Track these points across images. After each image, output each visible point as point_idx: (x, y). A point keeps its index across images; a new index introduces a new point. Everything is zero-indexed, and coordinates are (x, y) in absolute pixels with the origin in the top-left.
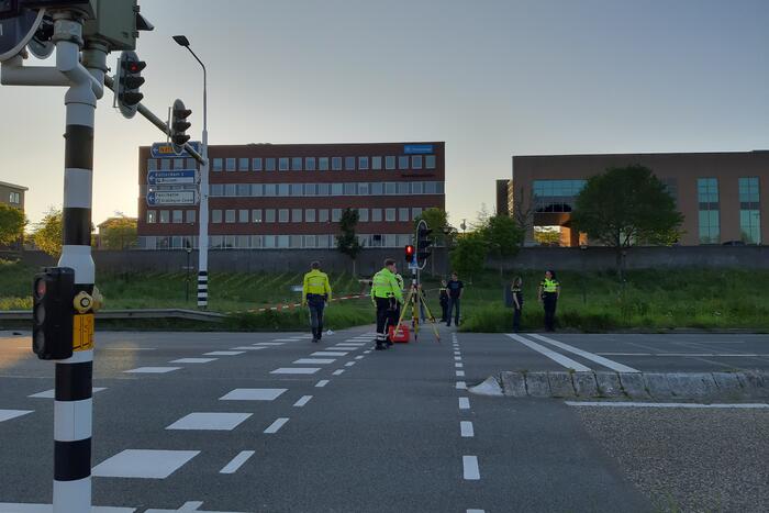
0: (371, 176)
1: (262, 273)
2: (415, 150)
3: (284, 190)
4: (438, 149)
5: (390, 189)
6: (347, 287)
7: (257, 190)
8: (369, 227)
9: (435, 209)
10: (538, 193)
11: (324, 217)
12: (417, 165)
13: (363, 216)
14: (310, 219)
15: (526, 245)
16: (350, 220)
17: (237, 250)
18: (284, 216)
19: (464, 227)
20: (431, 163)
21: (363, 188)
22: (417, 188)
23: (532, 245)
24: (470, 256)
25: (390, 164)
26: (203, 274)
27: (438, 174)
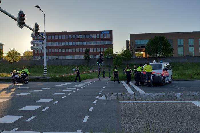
0: (93, 40)
1: (65, 65)
2: (105, 33)
3: (71, 44)
4: (111, 32)
5: (98, 43)
6: (87, 69)
7: (64, 44)
8: (93, 53)
9: (109, 48)
10: (137, 44)
11: (81, 51)
12: (105, 37)
13: (91, 50)
14: (78, 51)
15: (133, 57)
16: (87, 51)
17: (59, 59)
18: (71, 51)
19: (117, 53)
20: (109, 36)
21: (91, 43)
22: (105, 43)
23: (135, 57)
24: (118, 60)
25: (98, 37)
26: (45, 67)
27: (111, 39)
